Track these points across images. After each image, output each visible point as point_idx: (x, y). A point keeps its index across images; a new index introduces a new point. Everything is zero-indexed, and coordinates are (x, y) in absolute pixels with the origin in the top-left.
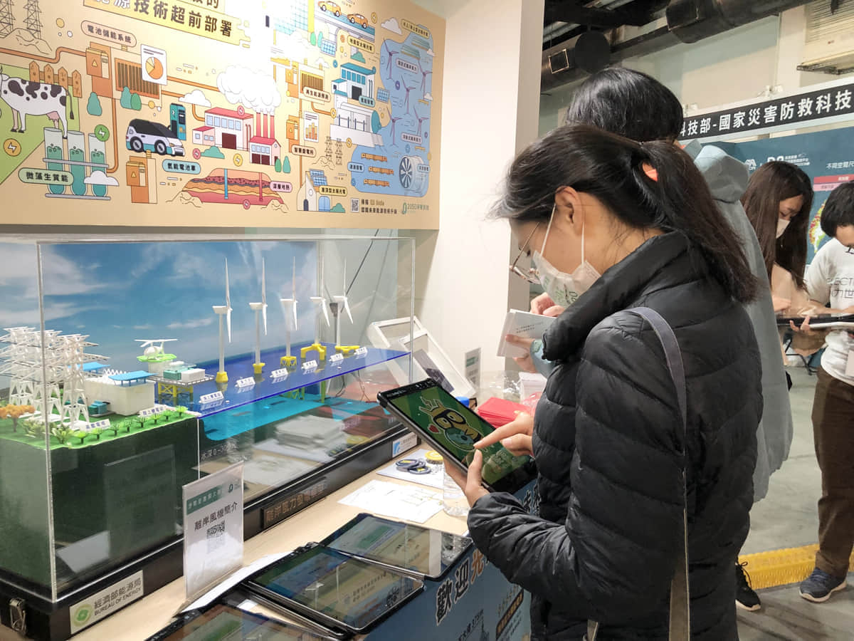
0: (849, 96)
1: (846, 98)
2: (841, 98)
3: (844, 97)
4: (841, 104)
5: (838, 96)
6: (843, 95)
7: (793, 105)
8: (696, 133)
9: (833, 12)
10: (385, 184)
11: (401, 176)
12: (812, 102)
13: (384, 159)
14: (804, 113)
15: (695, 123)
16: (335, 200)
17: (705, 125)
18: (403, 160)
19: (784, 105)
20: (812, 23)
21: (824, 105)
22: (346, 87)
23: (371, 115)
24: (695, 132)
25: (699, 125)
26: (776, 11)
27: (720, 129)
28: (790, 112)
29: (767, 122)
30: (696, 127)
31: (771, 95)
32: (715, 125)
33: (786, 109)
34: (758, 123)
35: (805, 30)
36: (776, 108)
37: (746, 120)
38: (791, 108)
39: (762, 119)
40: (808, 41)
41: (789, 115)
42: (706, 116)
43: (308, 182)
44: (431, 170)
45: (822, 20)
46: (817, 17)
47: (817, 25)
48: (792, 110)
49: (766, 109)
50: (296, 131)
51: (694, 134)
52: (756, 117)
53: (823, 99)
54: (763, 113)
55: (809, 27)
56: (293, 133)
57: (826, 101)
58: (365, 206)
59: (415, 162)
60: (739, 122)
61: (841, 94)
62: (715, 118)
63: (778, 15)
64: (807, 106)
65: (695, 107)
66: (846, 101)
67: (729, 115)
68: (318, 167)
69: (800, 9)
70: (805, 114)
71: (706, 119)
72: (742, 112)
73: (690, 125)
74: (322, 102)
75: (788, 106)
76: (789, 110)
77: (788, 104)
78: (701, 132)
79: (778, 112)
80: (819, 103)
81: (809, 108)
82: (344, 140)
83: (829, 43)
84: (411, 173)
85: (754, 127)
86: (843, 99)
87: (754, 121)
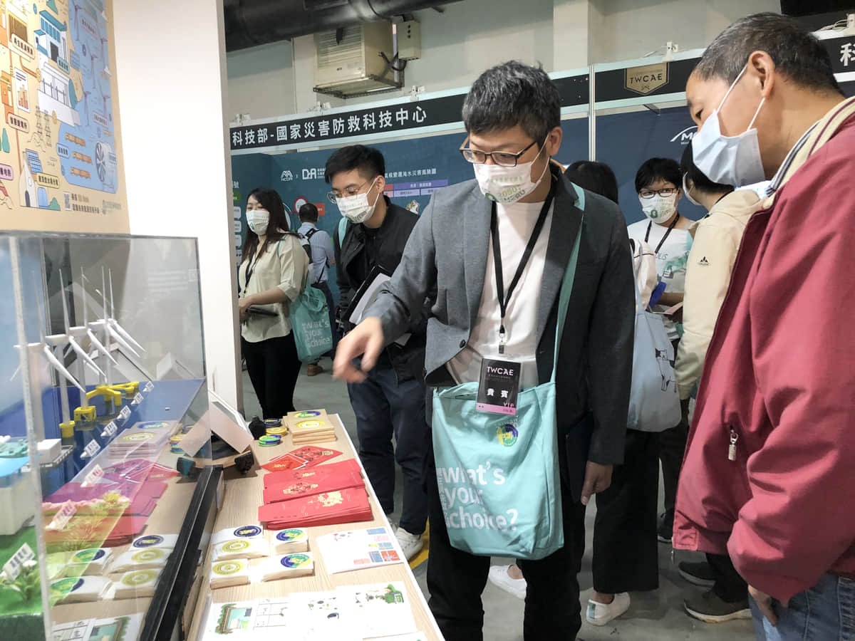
0: (389, 116)
1: (388, 118)
2: (383, 118)
3: (386, 116)
4: (384, 123)
5: (381, 116)
6: (385, 114)
7: (343, 121)
8: (254, 142)
9: (338, 43)
10: (88, 176)
11: (98, 166)
12: (359, 119)
13: (83, 144)
14: (353, 129)
15: (252, 132)
16: (51, 193)
17: (262, 135)
18: (97, 146)
19: (335, 121)
20: (322, 51)
21: (370, 123)
22: (45, 41)
23: (67, 83)
24: (252, 141)
25: (256, 134)
26: (288, 37)
27: (278, 140)
28: (341, 127)
29: (321, 135)
30: (253, 136)
31: (322, 111)
32: (272, 136)
33: (338, 124)
34: (314, 136)
35: (316, 56)
36: (328, 122)
37: (302, 131)
38: (341, 123)
39: (317, 132)
40: (320, 66)
41: (341, 130)
42: (262, 127)
43: (26, 166)
44: (118, 159)
45: (329, 49)
46: (325, 46)
47: (326, 53)
48: (343, 125)
49: (319, 123)
50: (9, 93)
51: (252, 143)
52: (311, 130)
53: (368, 117)
54: (317, 127)
55: (319, 53)
56: (7, 95)
57: (371, 119)
58: (75, 202)
59: (106, 149)
60: (295, 134)
61: (383, 113)
62: (272, 128)
63: (290, 40)
64: (355, 123)
65: (247, 117)
66: (388, 120)
67: (285, 127)
68: (32, 147)
69: (310, 37)
70: (355, 130)
71: (262, 129)
72: (297, 124)
73: (247, 134)
74: (28, 59)
75: (339, 122)
76: (340, 125)
77: (338, 120)
78: (259, 141)
79: (331, 126)
80: (366, 120)
81: (357, 125)
82: (50, 113)
83: (338, 69)
84: (104, 163)
85: (310, 139)
86: (385, 118)
87: (309, 133)
